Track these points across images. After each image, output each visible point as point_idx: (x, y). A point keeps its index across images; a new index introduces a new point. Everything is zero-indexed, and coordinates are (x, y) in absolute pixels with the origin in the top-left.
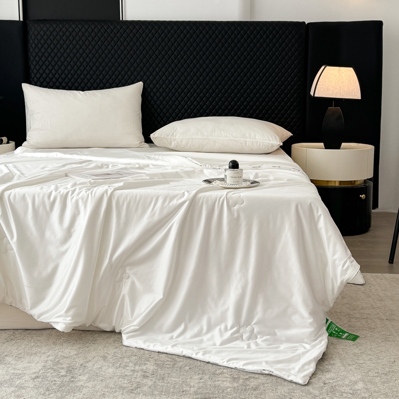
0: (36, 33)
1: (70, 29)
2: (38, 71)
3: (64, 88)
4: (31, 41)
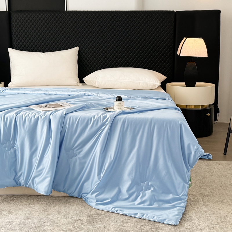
0: (16, 18)
2: (17, 41)
3: (32, 51)
4: (13, 23)
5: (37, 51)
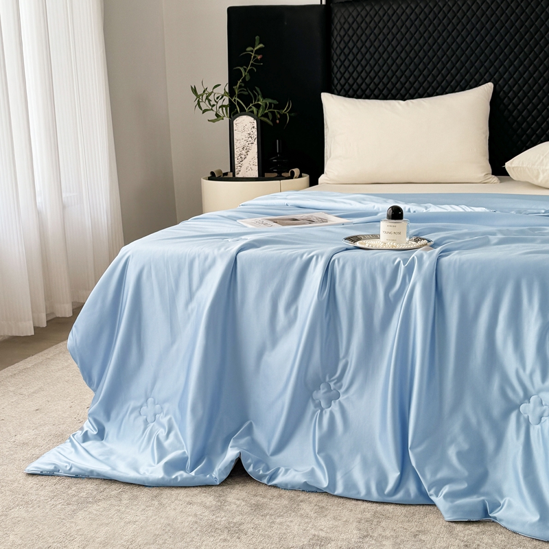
0: (342, 20)
1: (390, 12)
2: (343, 75)
3: (377, 98)
4: (335, 33)
5: (388, 97)
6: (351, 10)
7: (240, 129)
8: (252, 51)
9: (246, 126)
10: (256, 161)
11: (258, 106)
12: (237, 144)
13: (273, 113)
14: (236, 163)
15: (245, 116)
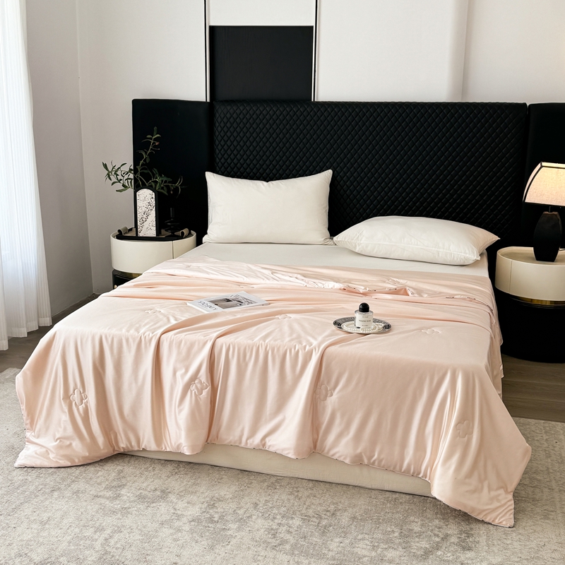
0: (222, 116)
1: (258, 112)
6: (229, 108)
7: (142, 199)
8: (151, 139)
9: (146, 197)
10: (155, 223)
11: (156, 182)
12: (139, 210)
13: (168, 187)
14: (138, 224)
15: (145, 190)
